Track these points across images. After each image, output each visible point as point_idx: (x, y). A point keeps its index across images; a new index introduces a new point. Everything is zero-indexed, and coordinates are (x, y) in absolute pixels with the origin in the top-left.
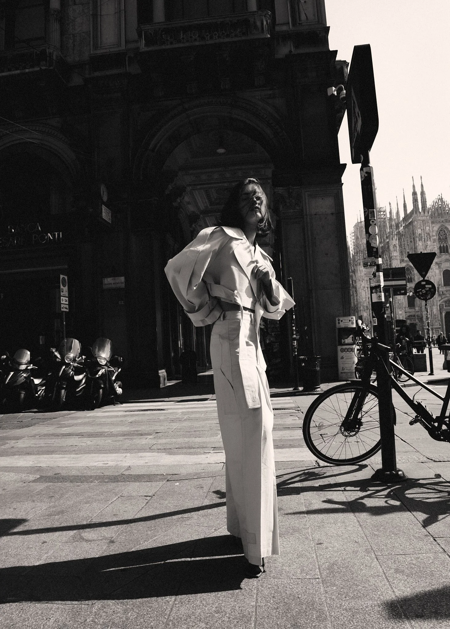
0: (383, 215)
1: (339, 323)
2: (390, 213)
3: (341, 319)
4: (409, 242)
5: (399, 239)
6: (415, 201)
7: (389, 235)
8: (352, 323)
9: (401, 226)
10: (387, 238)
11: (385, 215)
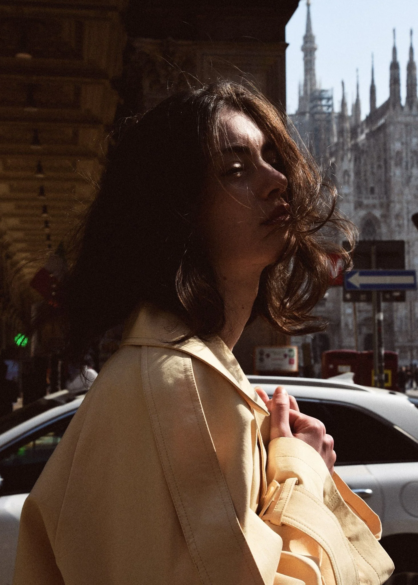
0: (325, 106)
1: (262, 360)
2: (343, 104)
3: (267, 350)
4: (375, 166)
5: (355, 160)
6: (395, 81)
7: (336, 151)
8: (291, 362)
9: (362, 132)
10: (332, 155)
11: (329, 106)
